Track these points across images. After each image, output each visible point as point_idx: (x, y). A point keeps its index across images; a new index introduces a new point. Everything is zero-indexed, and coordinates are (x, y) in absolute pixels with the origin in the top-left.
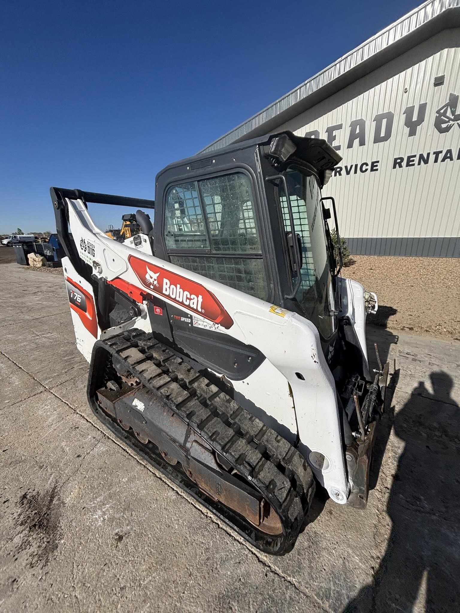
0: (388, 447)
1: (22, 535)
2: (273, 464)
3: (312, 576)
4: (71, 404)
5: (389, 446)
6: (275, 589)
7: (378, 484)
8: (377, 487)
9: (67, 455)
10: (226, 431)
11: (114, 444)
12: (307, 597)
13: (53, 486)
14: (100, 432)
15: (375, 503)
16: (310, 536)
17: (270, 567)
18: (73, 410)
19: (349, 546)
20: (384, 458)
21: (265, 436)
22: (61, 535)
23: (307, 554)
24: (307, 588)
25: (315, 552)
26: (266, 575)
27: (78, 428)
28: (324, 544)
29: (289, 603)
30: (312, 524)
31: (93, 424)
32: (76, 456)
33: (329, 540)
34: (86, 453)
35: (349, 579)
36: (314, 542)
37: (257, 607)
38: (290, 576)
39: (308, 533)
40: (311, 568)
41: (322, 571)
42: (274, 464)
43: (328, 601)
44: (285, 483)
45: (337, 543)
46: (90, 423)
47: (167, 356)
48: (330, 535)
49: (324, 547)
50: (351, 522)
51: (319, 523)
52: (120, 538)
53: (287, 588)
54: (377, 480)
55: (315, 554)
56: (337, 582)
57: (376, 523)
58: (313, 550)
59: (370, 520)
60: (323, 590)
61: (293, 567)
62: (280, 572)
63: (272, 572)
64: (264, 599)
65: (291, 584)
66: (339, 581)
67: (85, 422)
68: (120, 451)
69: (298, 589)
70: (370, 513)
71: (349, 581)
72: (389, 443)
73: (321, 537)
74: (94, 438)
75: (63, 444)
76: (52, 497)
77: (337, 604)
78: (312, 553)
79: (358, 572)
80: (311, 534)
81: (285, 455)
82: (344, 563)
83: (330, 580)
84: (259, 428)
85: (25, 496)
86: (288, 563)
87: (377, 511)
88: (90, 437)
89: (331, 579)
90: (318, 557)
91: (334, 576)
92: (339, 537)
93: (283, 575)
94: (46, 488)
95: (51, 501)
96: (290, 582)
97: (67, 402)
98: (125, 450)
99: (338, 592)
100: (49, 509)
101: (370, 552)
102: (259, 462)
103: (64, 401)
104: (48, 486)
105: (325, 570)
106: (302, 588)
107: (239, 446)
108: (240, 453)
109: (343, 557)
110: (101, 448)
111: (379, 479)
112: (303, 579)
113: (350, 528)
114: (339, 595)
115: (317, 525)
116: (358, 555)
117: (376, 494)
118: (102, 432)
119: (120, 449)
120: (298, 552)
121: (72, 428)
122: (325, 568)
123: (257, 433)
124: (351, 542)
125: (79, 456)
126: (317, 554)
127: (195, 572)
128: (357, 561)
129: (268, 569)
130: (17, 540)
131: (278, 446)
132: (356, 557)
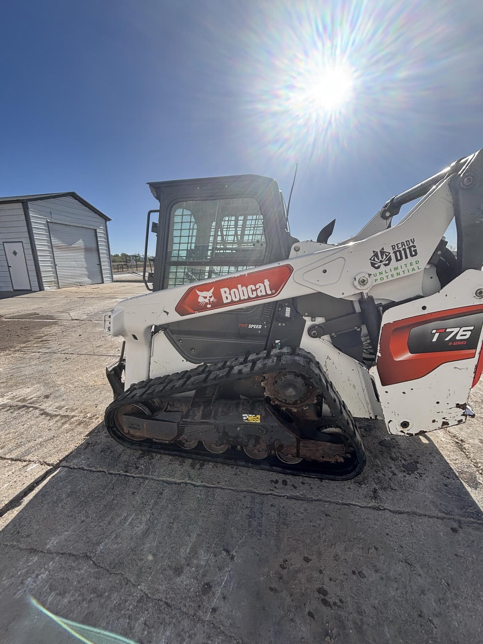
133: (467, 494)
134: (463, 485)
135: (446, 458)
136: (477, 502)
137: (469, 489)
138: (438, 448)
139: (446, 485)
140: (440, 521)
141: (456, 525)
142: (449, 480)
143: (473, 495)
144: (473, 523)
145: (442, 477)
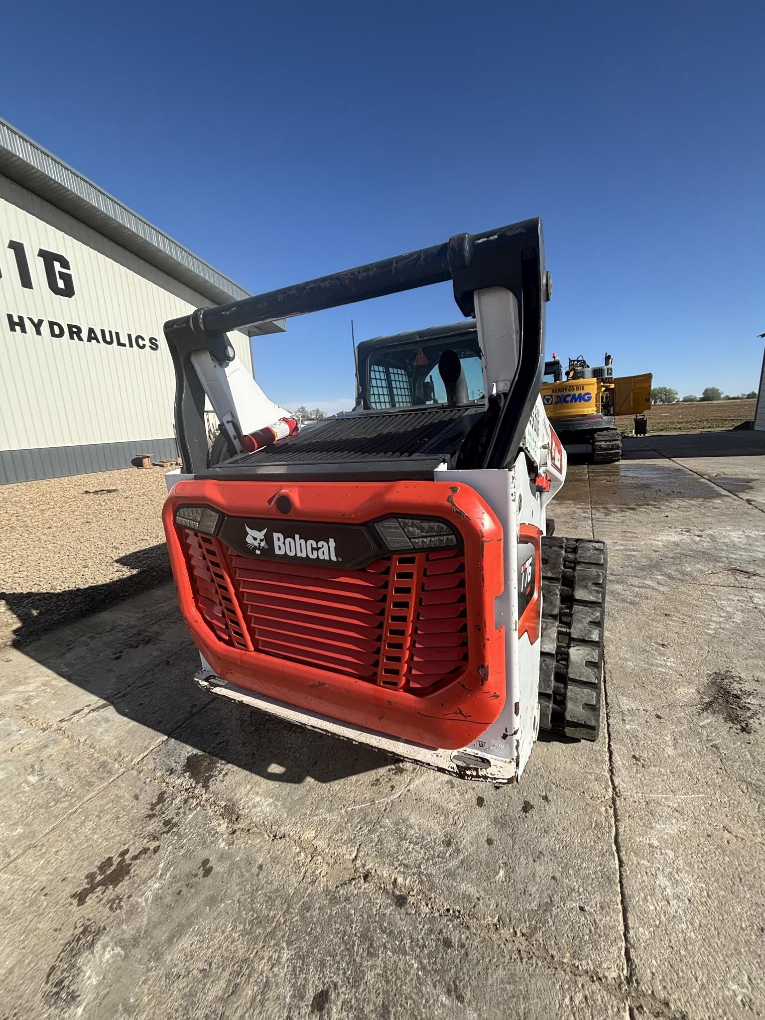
4: (610, 827)
9: (674, 732)
11: (608, 694)
13: (705, 713)
14: (610, 721)
18: (618, 803)
27: (634, 757)
31: (607, 740)
32: (662, 721)
34: (648, 713)
46: (610, 746)
67: (616, 756)
68: (610, 683)
74: (623, 720)
75: (670, 751)
88: (628, 727)
94: (714, 719)
97: (614, 848)
98: (605, 682)
103: (617, 862)
110: (626, 703)
118: (608, 719)
119: (607, 685)
121: (643, 766)
125: (659, 717)
133: (194, 746)
134: (202, 750)
135: (236, 768)
136: (185, 745)
137: (195, 751)
138: (253, 775)
139: (217, 734)
140: (206, 702)
141: (194, 710)
142: (217, 742)
143: (189, 748)
144: (183, 724)
145: (225, 739)
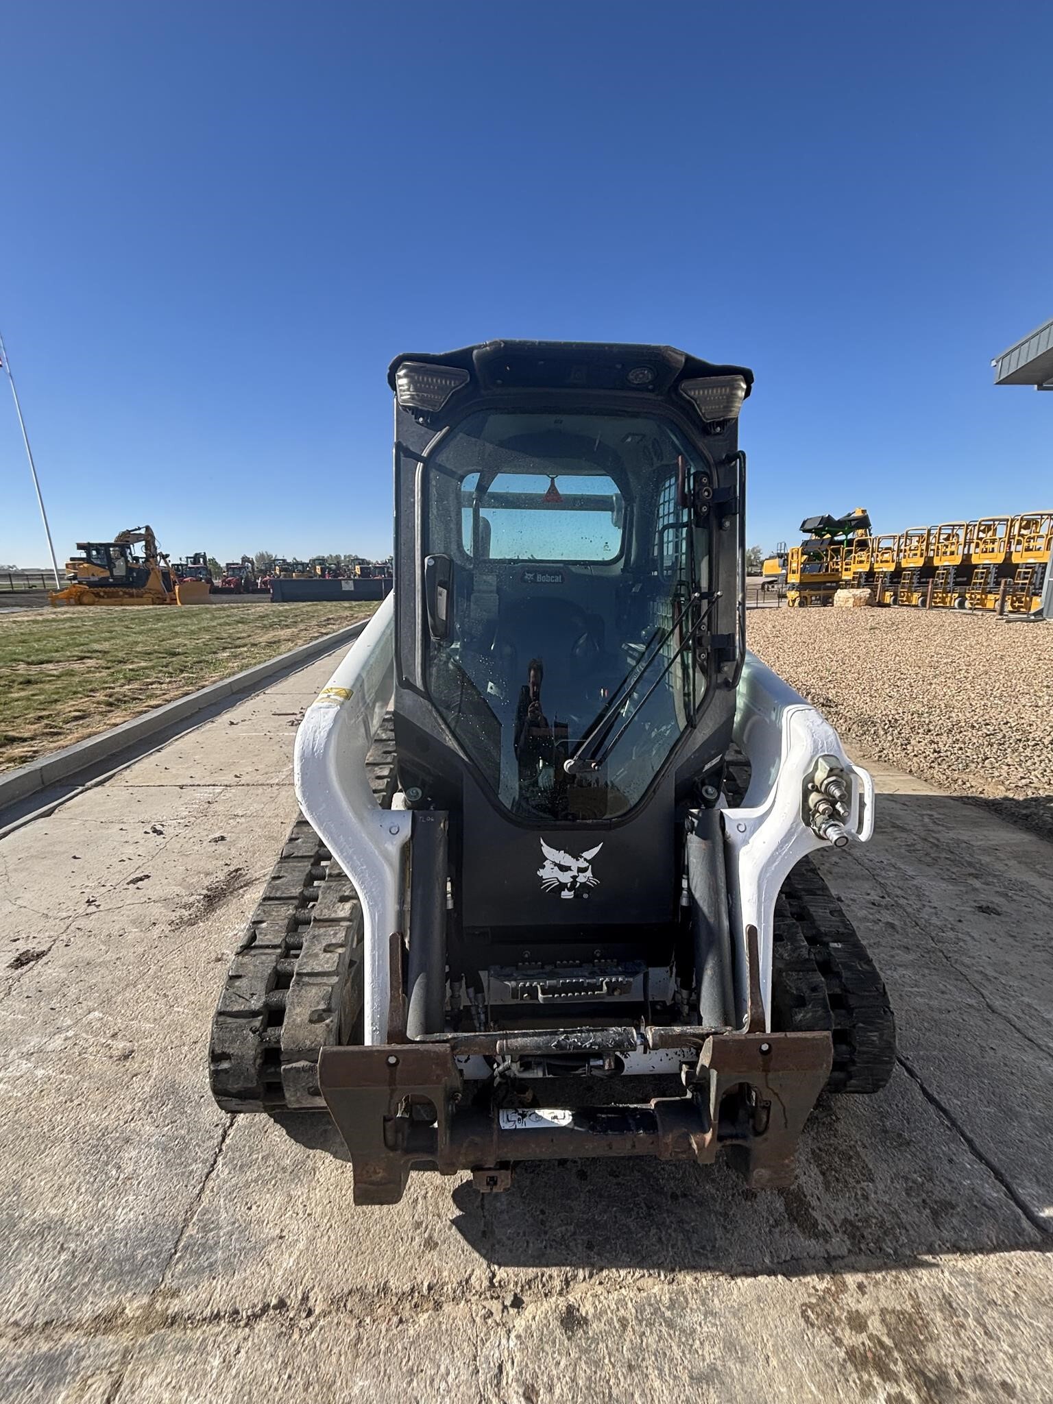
0: (687, 1280)
1: (198, 897)
2: (274, 964)
3: (234, 1191)
5: (689, 1279)
6: (199, 1146)
7: (510, 1270)
8: (502, 1273)
10: (293, 886)
12: (199, 1195)
15: (445, 1274)
16: (304, 1162)
17: (232, 1125)
19: (311, 1240)
20: (623, 1273)
21: (322, 930)
22: (207, 919)
23: (270, 1169)
24: (212, 1191)
25: (276, 1182)
26: (217, 1125)
28: (299, 1191)
29: (183, 1173)
30: (329, 1157)
33: (308, 1198)
35: (245, 1257)
36: (297, 1172)
37: (170, 1133)
38: (224, 1158)
39: (308, 1157)
40: (247, 1185)
41: (247, 1204)
42: (275, 968)
43: (197, 1233)
44: (255, 997)
45: (309, 1215)
47: (379, 760)
48: (321, 1198)
49: (292, 1192)
50: (368, 1230)
51: (337, 1170)
52: (218, 960)
53: (204, 1162)
54: (525, 1265)
55: (273, 1182)
56: (233, 1237)
57: (393, 1287)
58: (279, 1176)
59: (392, 1273)
60: (215, 1217)
61: (240, 1156)
62: (228, 1141)
63: (225, 1132)
64: (183, 1138)
65: (212, 1166)
66: (237, 1240)
69: (207, 1177)
70: (411, 1269)
71: (242, 1258)
72: (706, 1279)
73: (311, 1181)
76: (245, 886)
77: (196, 1248)
78: (273, 1178)
79: (263, 1272)
80: (310, 1163)
81: (305, 971)
82: (273, 1240)
83: (234, 1223)
84: (333, 916)
85: (237, 871)
86: (244, 1146)
87: (426, 1284)
89: (237, 1225)
90: (269, 1190)
91: (241, 1229)
92: (323, 1215)
93: (224, 1148)
95: (242, 887)
96: (215, 1162)
99: (217, 1243)
100: (231, 892)
101: (316, 1289)
102: (268, 947)
104: (257, 875)
105: (250, 1208)
106: (210, 1184)
107: (277, 911)
108: (265, 919)
109: (284, 1234)
111: (532, 1272)
112: (225, 1182)
113: (354, 1233)
114: (211, 1248)
115: (333, 1166)
116: (298, 1263)
117: (477, 1272)
120: (268, 1155)
122: (254, 1208)
123: (322, 917)
124: (321, 1244)
126: (274, 1185)
127: (199, 1045)
128: (285, 1265)
129: (228, 1124)
130: (191, 899)
131: (316, 955)
132: (292, 1260)
